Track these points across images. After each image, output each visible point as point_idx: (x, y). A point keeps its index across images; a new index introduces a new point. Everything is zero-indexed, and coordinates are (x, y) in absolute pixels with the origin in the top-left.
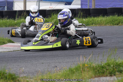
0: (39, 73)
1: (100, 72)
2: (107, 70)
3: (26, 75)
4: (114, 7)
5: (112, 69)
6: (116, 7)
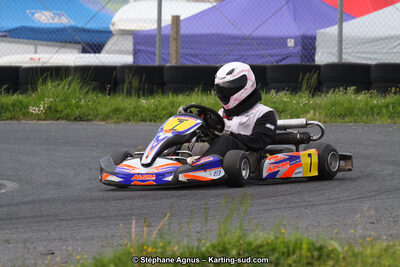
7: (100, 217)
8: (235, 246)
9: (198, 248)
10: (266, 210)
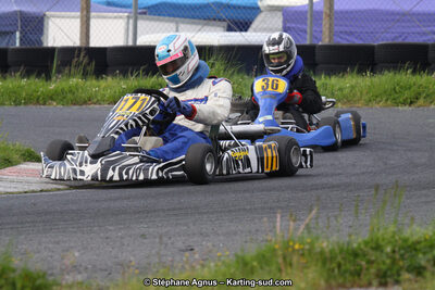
0: (131, 270)
1: (345, 271)
2: (370, 262)
3: (85, 275)
4: (400, 41)
5: (388, 261)
6: (407, 41)
7: (245, 209)
8: (390, 242)
9: (349, 244)
10: (426, 203)
